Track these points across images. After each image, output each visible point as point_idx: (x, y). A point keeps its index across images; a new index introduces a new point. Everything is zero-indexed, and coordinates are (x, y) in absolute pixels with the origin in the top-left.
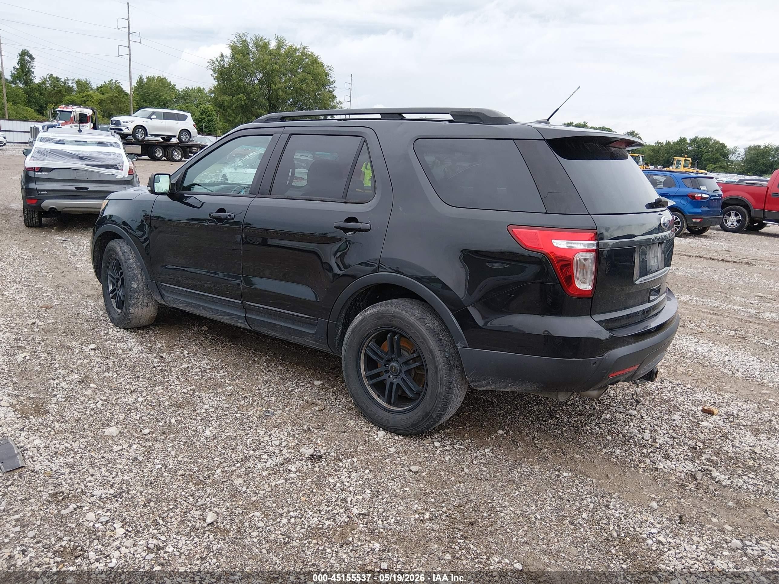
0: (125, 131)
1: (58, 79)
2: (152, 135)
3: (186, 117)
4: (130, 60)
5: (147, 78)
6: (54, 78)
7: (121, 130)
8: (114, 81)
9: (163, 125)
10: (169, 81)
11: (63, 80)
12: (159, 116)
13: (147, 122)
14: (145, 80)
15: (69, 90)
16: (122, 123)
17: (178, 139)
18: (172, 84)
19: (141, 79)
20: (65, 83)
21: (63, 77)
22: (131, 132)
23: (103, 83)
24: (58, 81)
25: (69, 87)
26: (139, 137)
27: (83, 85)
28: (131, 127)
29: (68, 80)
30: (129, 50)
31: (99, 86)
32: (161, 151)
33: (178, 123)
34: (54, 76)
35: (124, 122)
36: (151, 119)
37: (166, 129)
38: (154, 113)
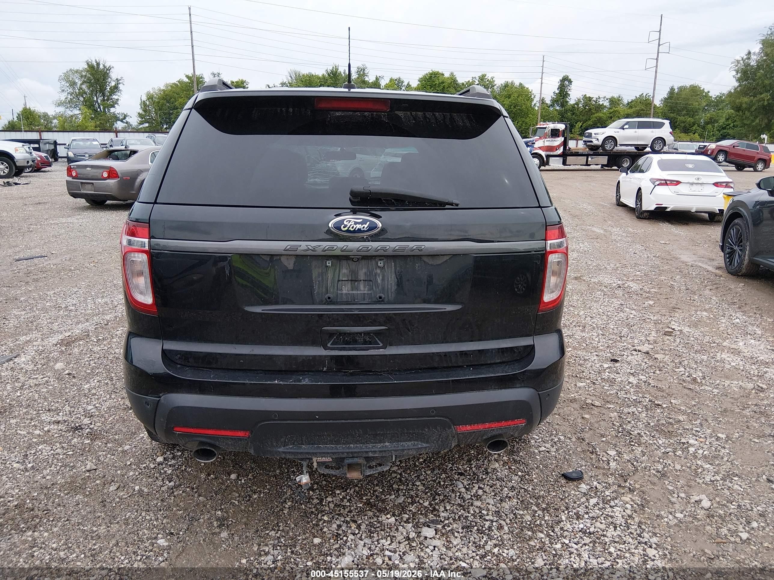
0: (595, 142)
1: (590, 99)
2: (621, 145)
3: (664, 124)
4: (656, 72)
5: (678, 88)
6: (586, 98)
7: (592, 142)
8: (644, 95)
9: (636, 134)
10: (702, 89)
11: (594, 99)
12: (632, 126)
13: (618, 132)
14: (676, 90)
15: (599, 107)
16: (593, 135)
17: (650, 147)
18: (706, 91)
19: (672, 89)
20: (596, 102)
21: (594, 96)
22: (600, 143)
23: (634, 98)
24: (590, 101)
25: (599, 104)
26: (607, 148)
27: (614, 102)
28: (601, 138)
29: (599, 98)
30: (657, 62)
31: (630, 101)
32: (628, 160)
33: (652, 132)
34: (587, 96)
35: (595, 134)
36: (623, 129)
37: (638, 138)
38: (627, 123)
